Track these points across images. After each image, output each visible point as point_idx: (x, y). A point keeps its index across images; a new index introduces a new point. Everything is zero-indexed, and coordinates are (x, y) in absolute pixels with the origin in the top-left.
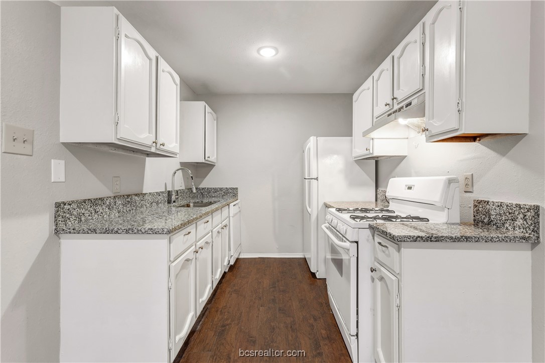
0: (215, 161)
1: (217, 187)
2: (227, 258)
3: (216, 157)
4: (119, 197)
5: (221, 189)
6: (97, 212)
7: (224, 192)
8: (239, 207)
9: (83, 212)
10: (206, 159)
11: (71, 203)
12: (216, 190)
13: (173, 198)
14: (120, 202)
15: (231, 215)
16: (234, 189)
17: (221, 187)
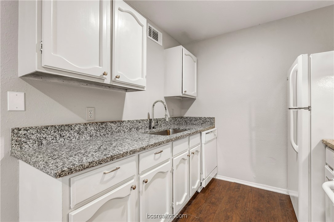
0: (195, 95)
1: (197, 117)
2: (198, 181)
3: (196, 92)
4: (91, 124)
5: (200, 118)
6: (63, 136)
7: (203, 121)
8: (215, 135)
9: (44, 136)
10: (183, 93)
11: (28, 128)
12: (196, 119)
13: (153, 124)
14: (92, 128)
15: (203, 142)
16: (211, 118)
17: (200, 117)
